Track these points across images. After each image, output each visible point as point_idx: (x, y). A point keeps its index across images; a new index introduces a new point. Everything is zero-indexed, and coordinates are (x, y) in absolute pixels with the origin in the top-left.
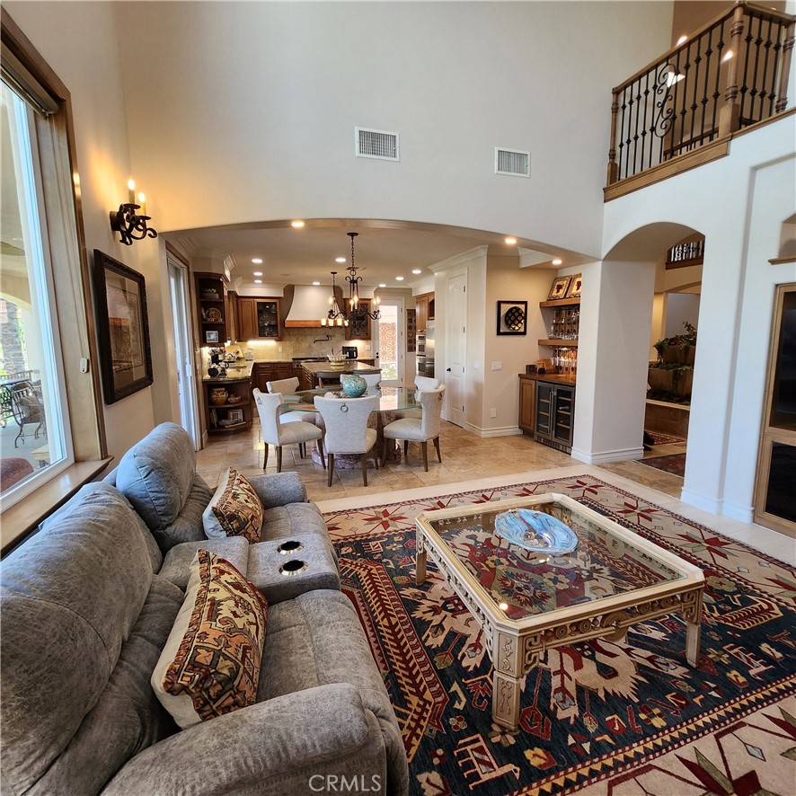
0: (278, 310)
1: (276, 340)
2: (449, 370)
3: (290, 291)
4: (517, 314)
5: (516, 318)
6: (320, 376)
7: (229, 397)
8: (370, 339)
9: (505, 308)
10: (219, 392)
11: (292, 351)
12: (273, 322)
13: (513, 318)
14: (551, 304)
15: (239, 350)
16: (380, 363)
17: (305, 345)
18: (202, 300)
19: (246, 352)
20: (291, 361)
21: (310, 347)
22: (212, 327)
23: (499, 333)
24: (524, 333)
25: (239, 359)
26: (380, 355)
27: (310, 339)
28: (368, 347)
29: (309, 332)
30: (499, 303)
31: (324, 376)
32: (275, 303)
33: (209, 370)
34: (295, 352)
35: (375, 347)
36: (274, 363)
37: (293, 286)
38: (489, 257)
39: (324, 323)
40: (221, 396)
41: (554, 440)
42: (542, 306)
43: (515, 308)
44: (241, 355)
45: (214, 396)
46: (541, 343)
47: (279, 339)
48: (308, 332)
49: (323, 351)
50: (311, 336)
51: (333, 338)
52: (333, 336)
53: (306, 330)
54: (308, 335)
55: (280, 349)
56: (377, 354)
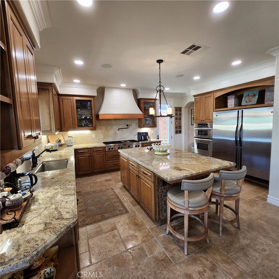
0: (93, 106)
1: (91, 130)
3: (101, 91)
8: (156, 126)
11: (102, 137)
15: (61, 138)
17: (111, 132)
19: (67, 139)
20: (103, 145)
21: (115, 133)
25: (61, 145)
27: (115, 128)
28: (152, 132)
29: (114, 123)
32: (90, 101)
34: (104, 137)
35: (157, 132)
36: (91, 149)
37: (104, 88)
44: (63, 142)
47: (94, 129)
49: (124, 136)
50: (116, 125)
51: (131, 127)
52: (131, 125)
53: (112, 121)
54: (114, 125)
55: (94, 136)
56: (158, 136)
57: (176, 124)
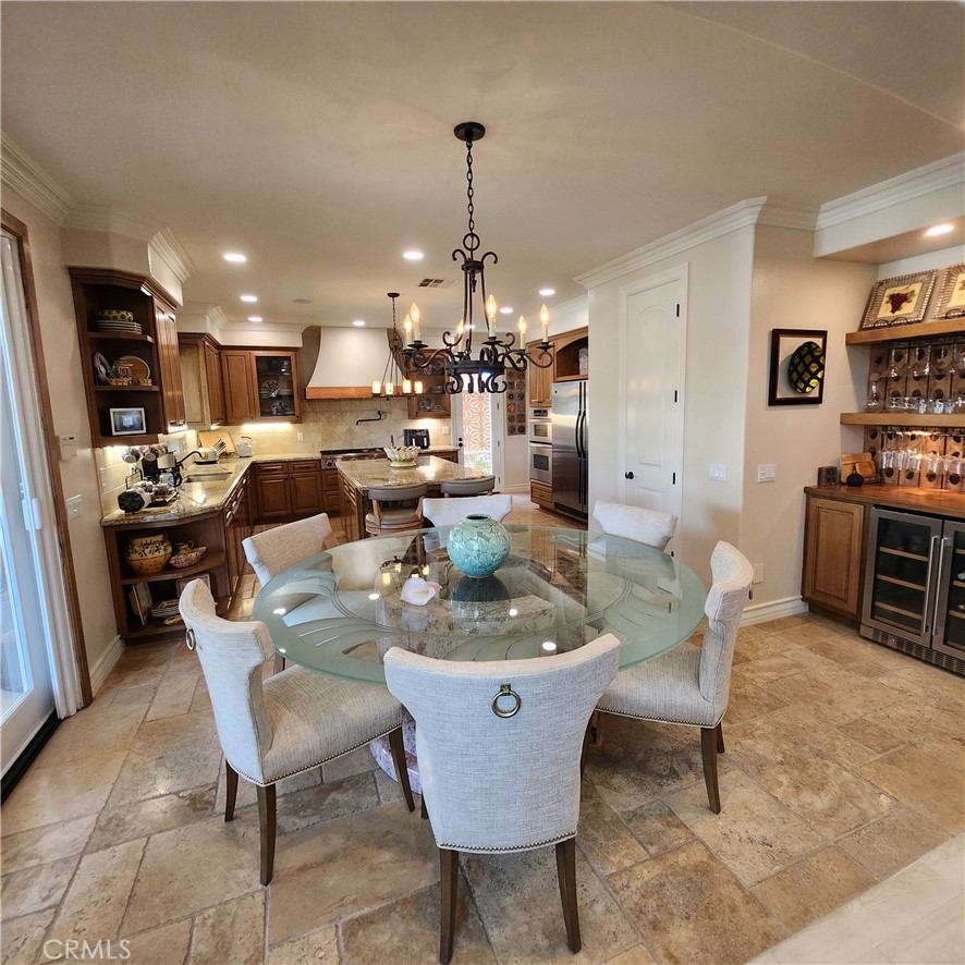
0: (294, 370)
1: (293, 422)
2: (630, 476)
3: (313, 336)
4: (808, 359)
5: (807, 368)
6: (375, 496)
7: (175, 552)
8: (449, 416)
9: (789, 346)
10: (147, 545)
11: (320, 438)
12: (285, 392)
13: (800, 369)
14: (866, 337)
15: (225, 439)
16: (465, 453)
17: (341, 429)
18: (95, 335)
19: (239, 441)
20: (319, 456)
21: (350, 432)
22: (126, 399)
23: (774, 401)
24: (818, 401)
25: (226, 455)
26: (464, 442)
27: (351, 419)
28: (445, 429)
29: (347, 408)
30: (776, 335)
31: (384, 497)
32: (288, 358)
33: (120, 498)
34: (325, 441)
35: (456, 429)
36: (289, 462)
37: (320, 327)
38: (761, 229)
39: (377, 390)
40: (151, 554)
41: (939, 646)
42: (852, 343)
43: (810, 344)
44: (229, 448)
45: (135, 557)
46: (846, 421)
47: (298, 420)
48: (346, 406)
49: (373, 437)
50: (351, 412)
51: (389, 416)
52: (390, 413)
53: (343, 403)
54: (346, 412)
55: (300, 436)
56: (460, 439)
57: (509, 410)
